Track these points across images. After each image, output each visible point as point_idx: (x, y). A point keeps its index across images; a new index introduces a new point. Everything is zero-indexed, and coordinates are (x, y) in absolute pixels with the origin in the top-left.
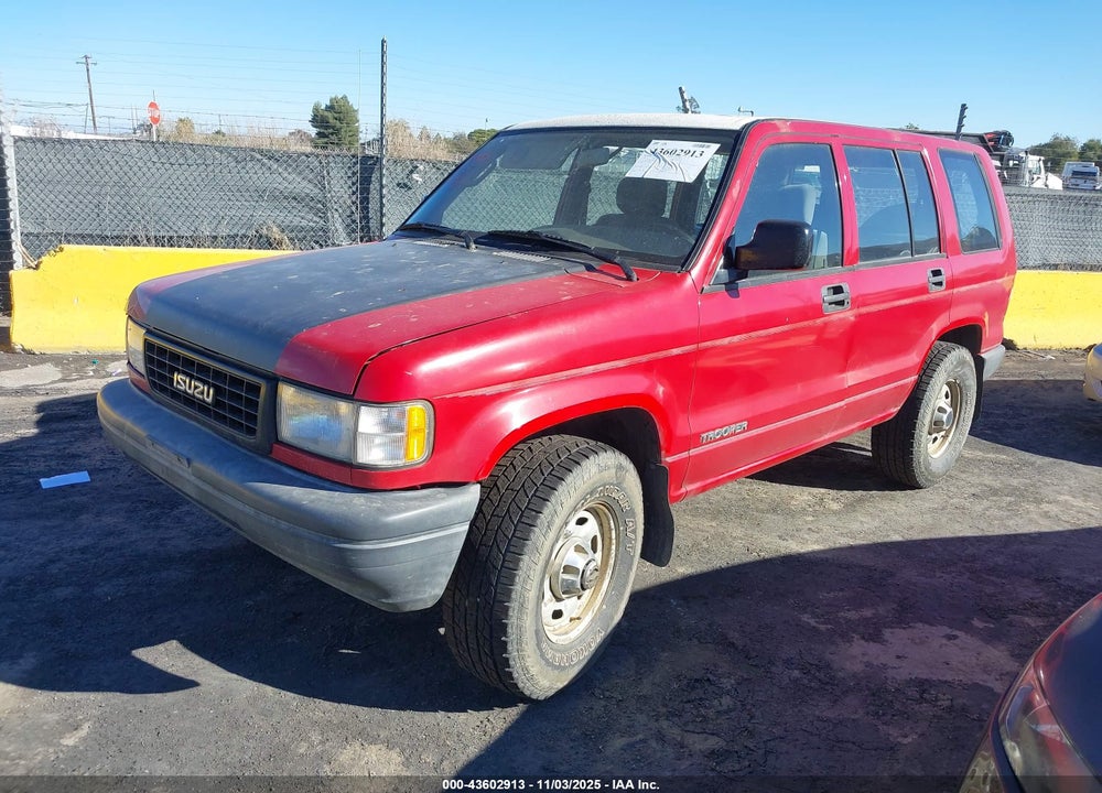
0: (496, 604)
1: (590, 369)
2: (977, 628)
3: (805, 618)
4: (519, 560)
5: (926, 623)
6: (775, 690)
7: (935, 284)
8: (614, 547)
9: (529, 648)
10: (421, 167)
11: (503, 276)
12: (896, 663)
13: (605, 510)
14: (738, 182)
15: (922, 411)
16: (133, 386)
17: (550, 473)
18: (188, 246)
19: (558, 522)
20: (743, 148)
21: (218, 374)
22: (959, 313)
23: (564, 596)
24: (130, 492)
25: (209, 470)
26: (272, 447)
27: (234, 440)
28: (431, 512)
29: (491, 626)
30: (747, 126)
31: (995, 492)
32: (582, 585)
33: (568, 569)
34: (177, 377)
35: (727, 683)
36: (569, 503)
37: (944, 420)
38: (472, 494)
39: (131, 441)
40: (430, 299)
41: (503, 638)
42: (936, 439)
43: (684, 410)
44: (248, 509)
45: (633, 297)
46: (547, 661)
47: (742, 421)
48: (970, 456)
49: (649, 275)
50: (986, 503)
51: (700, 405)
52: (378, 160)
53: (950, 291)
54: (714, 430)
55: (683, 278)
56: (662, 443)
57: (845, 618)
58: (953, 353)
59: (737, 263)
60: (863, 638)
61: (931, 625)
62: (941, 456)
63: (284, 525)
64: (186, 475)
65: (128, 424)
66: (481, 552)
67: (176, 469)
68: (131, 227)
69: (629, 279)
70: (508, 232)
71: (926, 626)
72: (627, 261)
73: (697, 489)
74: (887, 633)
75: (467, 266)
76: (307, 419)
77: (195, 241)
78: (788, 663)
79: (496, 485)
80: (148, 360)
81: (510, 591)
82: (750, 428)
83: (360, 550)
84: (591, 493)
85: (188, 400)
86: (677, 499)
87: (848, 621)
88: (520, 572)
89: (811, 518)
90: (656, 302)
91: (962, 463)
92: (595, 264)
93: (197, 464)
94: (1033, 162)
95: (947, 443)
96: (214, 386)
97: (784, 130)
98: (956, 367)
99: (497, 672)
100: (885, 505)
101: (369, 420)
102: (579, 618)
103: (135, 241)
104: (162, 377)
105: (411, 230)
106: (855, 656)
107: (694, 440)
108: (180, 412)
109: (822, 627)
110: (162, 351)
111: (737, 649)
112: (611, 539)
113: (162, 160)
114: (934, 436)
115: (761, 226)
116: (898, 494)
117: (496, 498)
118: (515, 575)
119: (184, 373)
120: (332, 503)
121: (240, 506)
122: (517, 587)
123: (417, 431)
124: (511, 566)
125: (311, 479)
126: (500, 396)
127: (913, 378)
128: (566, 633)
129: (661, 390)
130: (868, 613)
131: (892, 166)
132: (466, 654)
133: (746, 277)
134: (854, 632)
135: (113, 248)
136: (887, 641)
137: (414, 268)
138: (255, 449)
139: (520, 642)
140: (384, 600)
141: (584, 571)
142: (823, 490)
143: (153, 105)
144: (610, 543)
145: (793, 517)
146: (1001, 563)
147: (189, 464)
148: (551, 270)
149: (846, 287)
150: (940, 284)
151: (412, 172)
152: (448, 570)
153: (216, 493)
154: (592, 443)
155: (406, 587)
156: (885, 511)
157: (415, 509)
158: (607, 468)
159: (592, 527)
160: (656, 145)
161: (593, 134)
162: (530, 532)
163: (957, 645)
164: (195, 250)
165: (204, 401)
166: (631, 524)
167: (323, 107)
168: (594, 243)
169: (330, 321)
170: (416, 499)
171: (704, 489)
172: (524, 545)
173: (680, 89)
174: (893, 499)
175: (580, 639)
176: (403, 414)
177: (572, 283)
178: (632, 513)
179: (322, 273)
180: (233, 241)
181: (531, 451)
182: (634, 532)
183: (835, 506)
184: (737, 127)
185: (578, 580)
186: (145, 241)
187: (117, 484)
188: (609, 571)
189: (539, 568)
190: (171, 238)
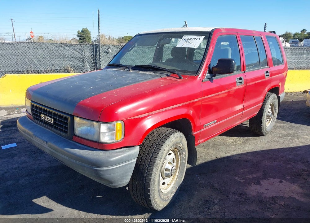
0: (146, 183)
1: (171, 107)
2: (288, 179)
3: (237, 178)
4: (153, 169)
5: (272, 178)
6: (231, 202)
7: (267, 75)
8: (179, 161)
9: (157, 196)
10: (111, 47)
11: (142, 79)
12: (266, 191)
13: (177, 150)
14: (211, 47)
15: (264, 113)
16: (28, 118)
17: (160, 140)
18: (44, 73)
19: (164, 156)
20: (212, 37)
21: (55, 114)
22: (273, 84)
23: (166, 178)
24: (29, 149)
25: (54, 145)
26: (73, 137)
27: (60, 135)
28: (125, 156)
29: (145, 190)
30: (212, 30)
31: (285, 136)
32: (171, 174)
33: (167, 170)
34: (42, 115)
35: (216, 201)
36: (167, 150)
37: (270, 115)
38: (137, 149)
39: (28, 136)
40: (120, 88)
41: (149, 194)
42: (267, 121)
43: (199, 118)
44: (66, 157)
45: (182, 84)
46: (162, 199)
47: (215, 120)
48: (276, 125)
49: (186, 77)
50: (283, 139)
51: (203, 116)
52: (98, 45)
53: (271, 77)
54: (207, 123)
55: (197, 77)
56: (193, 129)
57: (248, 178)
58: (272, 96)
59: (212, 72)
60: (255, 184)
61: (274, 178)
62: (269, 126)
63: (78, 162)
64: (46, 146)
65: (27, 130)
66: (140, 167)
67: (43, 145)
68: (26, 68)
69: (180, 78)
70: (141, 65)
71: (273, 179)
72: (180, 73)
73: (203, 141)
74: (261, 182)
75: (130, 77)
76: (84, 128)
77: (45, 72)
78: (233, 193)
79: (143, 145)
80: (32, 110)
81: (150, 179)
82: (217, 122)
83: (103, 170)
84: (173, 146)
85: (46, 123)
86: (197, 145)
87: (249, 178)
88: (153, 173)
89: (233, 147)
90: (189, 85)
91: (275, 127)
92: (170, 74)
93: (49, 143)
94: (281, 39)
95: (270, 122)
96: (53, 118)
97: (223, 31)
98: (273, 100)
99: (147, 204)
100: (254, 141)
101: (104, 128)
102: (170, 184)
103: (28, 72)
104: (37, 115)
105: (111, 66)
106: (253, 190)
107: (202, 127)
108: (43, 126)
109: (242, 181)
110: (36, 107)
111: (218, 190)
112: (178, 159)
113: (35, 48)
114: (267, 120)
115: (219, 61)
116: (257, 138)
117: (144, 149)
118: (151, 174)
119: (44, 114)
120: (93, 155)
121: (63, 156)
122: (152, 178)
123: (119, 130)
124: (150, 171)
125: (85, 147)
126: (144, 118)
127: (261, 104)
128: (167, 189)
129: (191, 112)
130: (255, 176)
131: (253, 41)
132: (137, 199)
133: (215, 76)
134: (252, 182)
135: (21, 75)
136: (262, 185)
137: (114, 78)
138: (67, 138)
139: (154, 194)
140: (111, 185)
141: (171, 170)
142: (236, 138)
143: (31, 32)
144: (178, 160)
145: (228, 146)
146: (291, 158)
147: (47, 143)
148: (157, 77)
149: (242, 78)
150: (268, 75)
151: (108, 49)
152: (130, 174)
153: (56, 152)
154: (172, 130)
155: (118, 180)
156: (254, 143)
157: (120, 155)
158: (177, 137)
159: (173, 156)
160: (185, 37)
161: (165, 34)
162: (155, 160)
163: (283, 184)
164: (46, 74)
165: (50, 123)
166: (184, 154)
167: (80, 31)
168: (168, 68)
169: (89, 97)
170: (120, 152)
171: (205, 141)
172: (154, 164)
173: (185, 21)
174: (256, 139)
175: (171, 190)
176: (114, 125)
177: (163, 81)
178: (185, 150)
179: (85, 81)
180: (57, 71)
181: (154, 133)
182: (185, 156)
183: (240, 142)
184: (209, 30)
185: (170, 173)
186: (31, 72)
187: (25, 146)
188: (178, 169)
189: (159, 171)
190: (38, 71)
